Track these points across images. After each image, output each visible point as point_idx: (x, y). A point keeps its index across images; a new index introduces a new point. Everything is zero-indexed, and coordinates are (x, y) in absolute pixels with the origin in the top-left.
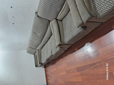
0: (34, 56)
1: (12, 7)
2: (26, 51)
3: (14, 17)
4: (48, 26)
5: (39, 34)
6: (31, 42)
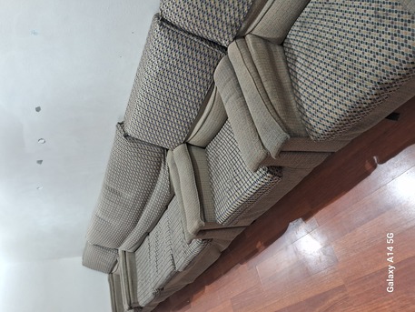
1: (38, 109)
2: (79, 260)
3: (43, 141)
4: (160, 166)
5: (129, 196)
6: (100, 224)
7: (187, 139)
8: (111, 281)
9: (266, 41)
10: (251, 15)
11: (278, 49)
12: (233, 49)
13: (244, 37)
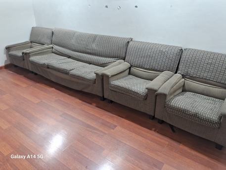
0: (27, 42)
1: (136, 7)
3: (119, 8)
4: (115, 58)
5: (94, 46)
6: (70, 35)
7: (134, 66)
8: (26, 43)
9: (184, 86)
10: (192, 78)
11: (181, 90)
12: (178, 75)
13: (183, 78)
